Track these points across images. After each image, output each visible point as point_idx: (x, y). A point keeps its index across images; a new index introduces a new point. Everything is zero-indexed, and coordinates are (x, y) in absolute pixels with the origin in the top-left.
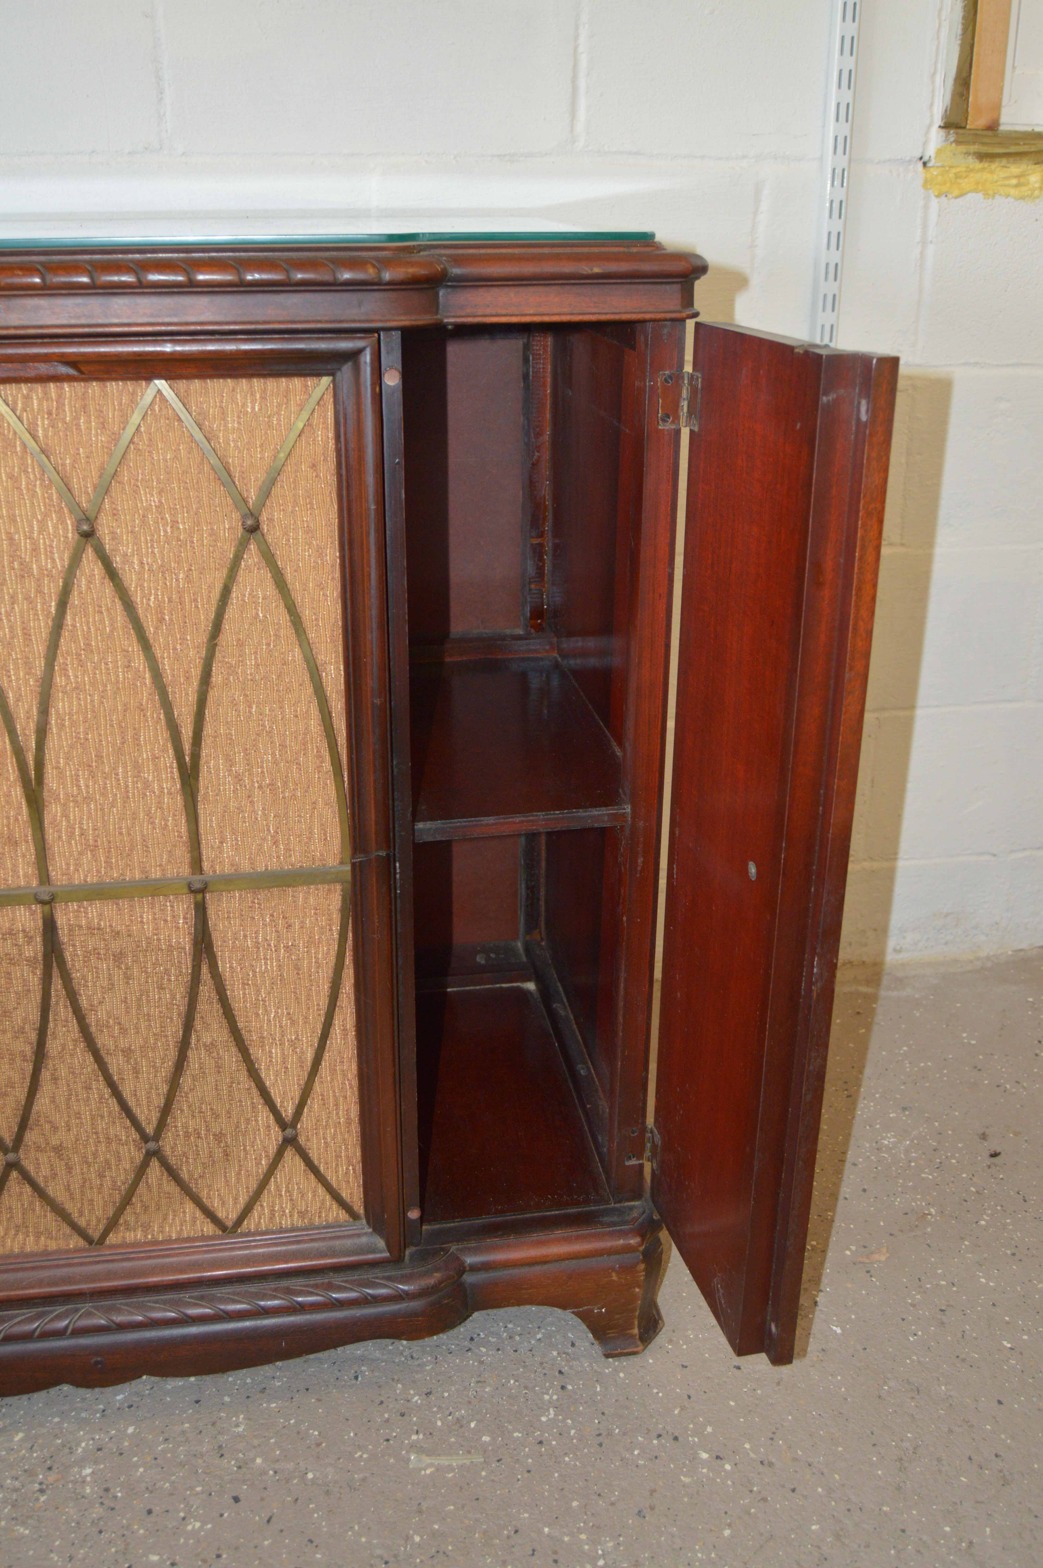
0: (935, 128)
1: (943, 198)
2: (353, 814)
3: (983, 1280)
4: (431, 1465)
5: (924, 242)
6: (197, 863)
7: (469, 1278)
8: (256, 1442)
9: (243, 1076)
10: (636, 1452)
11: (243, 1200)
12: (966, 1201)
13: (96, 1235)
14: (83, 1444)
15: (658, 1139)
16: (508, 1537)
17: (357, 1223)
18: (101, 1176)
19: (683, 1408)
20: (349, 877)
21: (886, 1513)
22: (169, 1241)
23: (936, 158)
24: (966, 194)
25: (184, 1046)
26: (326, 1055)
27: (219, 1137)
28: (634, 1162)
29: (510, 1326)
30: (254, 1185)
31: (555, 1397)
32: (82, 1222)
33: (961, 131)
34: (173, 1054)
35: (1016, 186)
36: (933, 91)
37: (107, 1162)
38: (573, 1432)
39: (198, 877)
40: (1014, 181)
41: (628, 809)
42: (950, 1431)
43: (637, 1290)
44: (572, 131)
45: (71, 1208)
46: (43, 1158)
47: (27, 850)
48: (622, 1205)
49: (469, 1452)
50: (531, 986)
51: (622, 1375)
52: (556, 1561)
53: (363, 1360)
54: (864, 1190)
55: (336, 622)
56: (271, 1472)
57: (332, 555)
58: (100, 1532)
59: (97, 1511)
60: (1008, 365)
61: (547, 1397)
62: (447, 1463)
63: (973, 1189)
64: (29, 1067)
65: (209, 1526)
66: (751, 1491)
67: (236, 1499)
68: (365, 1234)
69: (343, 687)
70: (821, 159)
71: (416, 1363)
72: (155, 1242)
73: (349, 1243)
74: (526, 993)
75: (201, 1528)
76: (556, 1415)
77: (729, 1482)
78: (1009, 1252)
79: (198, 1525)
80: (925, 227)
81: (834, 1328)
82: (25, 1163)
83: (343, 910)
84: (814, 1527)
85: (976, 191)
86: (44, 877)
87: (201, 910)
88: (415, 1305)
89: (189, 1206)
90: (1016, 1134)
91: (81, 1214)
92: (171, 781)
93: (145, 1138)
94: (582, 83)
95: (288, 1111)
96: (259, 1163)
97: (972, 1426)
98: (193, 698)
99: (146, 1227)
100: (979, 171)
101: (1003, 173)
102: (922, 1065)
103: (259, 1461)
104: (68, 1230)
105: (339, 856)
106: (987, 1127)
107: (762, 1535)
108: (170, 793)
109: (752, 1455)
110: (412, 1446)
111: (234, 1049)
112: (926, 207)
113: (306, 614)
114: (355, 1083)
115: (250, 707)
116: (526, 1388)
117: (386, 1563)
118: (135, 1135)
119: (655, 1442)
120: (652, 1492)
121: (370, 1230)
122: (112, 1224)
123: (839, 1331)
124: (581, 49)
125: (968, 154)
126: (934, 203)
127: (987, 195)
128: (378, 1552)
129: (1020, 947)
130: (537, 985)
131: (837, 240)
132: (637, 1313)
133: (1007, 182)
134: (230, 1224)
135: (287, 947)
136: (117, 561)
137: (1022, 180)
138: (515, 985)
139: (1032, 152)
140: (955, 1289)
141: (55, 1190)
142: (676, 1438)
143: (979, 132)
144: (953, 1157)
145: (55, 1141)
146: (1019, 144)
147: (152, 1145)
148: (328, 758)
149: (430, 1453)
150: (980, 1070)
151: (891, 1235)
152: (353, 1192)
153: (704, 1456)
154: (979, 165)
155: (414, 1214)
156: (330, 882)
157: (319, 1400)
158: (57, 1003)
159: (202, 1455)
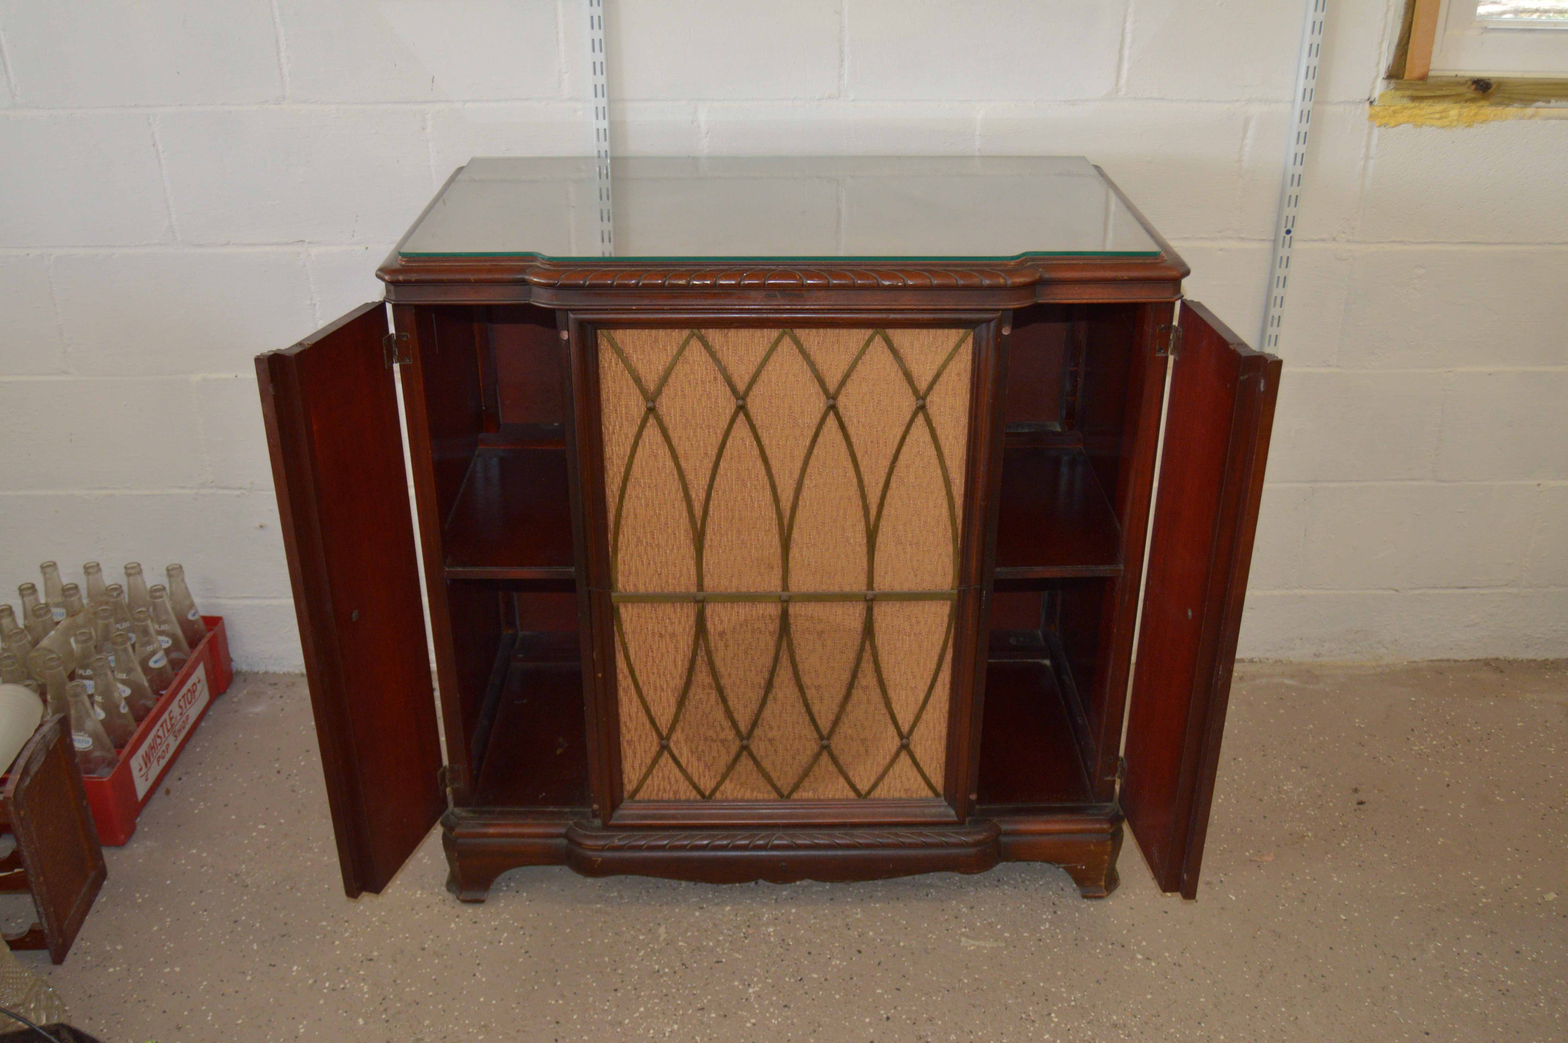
0: (1380, 79)
1: (1383, 128)
2: (962, 562)
3: (1336, 879)
4: (973, 945)
5: (1367, 158)
6: (870, 584)
7: (1004, 839)
8: (869, 924)
9: (882, 706)
10: (1098, 951)
11: (873, 780)
12: (1334, 830)
13: (786, 793)
14: (766, 916)
15: (1125, 765)
16: (1019, 985)
17: (939, 799)
18: (794, 758)
19: (1129, 931)
20: (956, 597)
21: (1247, 997)
22: (828, 800)
23: (1379, 100)
24: (1401, 124)
25: (851, 686)
26: (931, 699)
27: (863, 741)
28: (1109, 778)
29: (1023, 875)
30: (880, 770)
31: (1050, 917)
32: (779, 784)
33: (1400, 81)
34: (844, 691)
35: (1439, 119)
36: (1380, 54)
37: (798, 750)
38: (1060, 937)
39: (871, 592)
40: (1437, 116)
41: (1122, 567)
42: (1296, 960)
43: (1106, 857)
44: (1117, 84)
45: (774, 775)
46: (762, 746)
47: (777, 572)
48: (1100, 804)
49: (996, 941)
50: (1047, 662)
51: (1092, 909)
52: (1046, 1000)
53: (931, 886)
54: (1265, 817)
55: (963, 457)
56: (879, 940)
57: (964, 421)
58: (782, 960)
59: (779, 950)
60: (1426, 243)
61: (1044, 917)
62: (983, 945)
63: (1341, 823)
64: (762, 692)
65: (845, 963)
66: (1166, 978)
67: (859, 952)
68: (943, 806)
69: (963, 492)
70: (1294, 102)
71: (964, 890)
72: (819, 800)
73: (933, 810)
74: (1042, 667)
75: (840, 964)
76: (1050, 926)
77: (1153, 972)
78: (1357, 864)
79: (838, 962)
80: (1368, 147)
81: (1231, 896)
82: (752, 747)
83: (950, 616)
84: (1202, 1000)
85: (1407, 122)
86: (785, 586)
87: (870, 611)
88: (972, 851)
89: (841, 780)
90: (1380, 791)
91: (779, 779)
92: (859, 538)
93: (822, 738)
94: (1126, 52)
95: (905, 729)
96: (885, 758)
97: (1310, 959)
98: (878, 493)
99: (815, 790)
100: (1411, 108)
101: (1430, 110)
102: (1322, 738)
103: (871, 933)
104: (769, 788)
105: (951, 585)
106: (1360, 784)
107: (1170, 1000)
108: (860, 545)
109: (1169, 960)
110: (963, 934)
111: (878, 690)
112: (1370, 134)
113: (946, 452)
114: (946, 715)
115: (910, 500)
116: (1032, 910)
117: (948, 991)
118: (816, 736)
119: (1110, 947)
120: (1106, 972)
121: (946, 804)
122: (796, 787)
123: (1234, 898)
124: (1127, 30)
125: (1403, 97)
126: (1376, 131)
127: (1416, 126)
128: (944, 985)
129: (1413, 659)
130: (1051, 662)
131: (1300, 159)
132: (1104, 873)
133: (1432, 116)
134: (863, 793)
135: (915, 634)
136: (845, 420)
137: (1444, 114)
138: (1036, 661)
139: (1452, 95)
140: (1315, 882)
141: (766, 764)
142: (1123, 946)
143: (1413, 82)
144: (1332, 801)
145: (770, 735)
146: (1442, 90)
147: (825, 742)
148: (950, 531)
149: (973, 939)
150: (1363, 746)
151: (1278, 846)
152: (938, 780)
153: (1140, 957)
154: (1411, 105)
155: (973, 797)
156: (944, 599)
157: (905, 905)
158: (782, 657)
159: (836, 927)
